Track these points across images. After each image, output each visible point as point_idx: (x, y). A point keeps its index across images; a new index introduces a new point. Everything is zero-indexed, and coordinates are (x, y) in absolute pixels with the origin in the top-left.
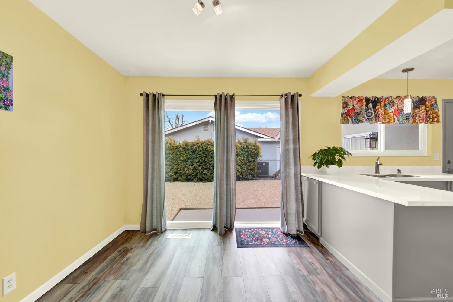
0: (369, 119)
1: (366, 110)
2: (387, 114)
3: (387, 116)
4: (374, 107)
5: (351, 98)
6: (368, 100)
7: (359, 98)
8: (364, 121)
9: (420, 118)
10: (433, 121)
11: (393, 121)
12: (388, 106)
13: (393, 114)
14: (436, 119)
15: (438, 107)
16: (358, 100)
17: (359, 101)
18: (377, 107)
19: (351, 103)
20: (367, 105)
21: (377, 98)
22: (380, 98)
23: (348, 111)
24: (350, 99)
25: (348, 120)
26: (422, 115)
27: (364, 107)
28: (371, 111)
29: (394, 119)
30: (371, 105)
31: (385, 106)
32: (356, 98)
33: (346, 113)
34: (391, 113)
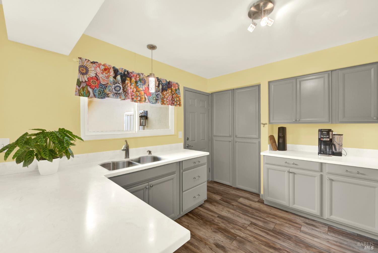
0: (117, 95)
1: (115, 83)
2: (139, 92)
3: (138, 93)
4: (123, 81)
5: (93, 63)
6: (116, 71)
7: (104, 65)
8: (111, 95)
9: (167, 100)
10: (177, 104)
11: (144, 100)
12: (139, 83)
13: (144, 93)
14: (178, 103)
15: (180, 92)
16: (103, 67)
17: (105, 70)
18: (127, 81)
19: (93, 69)
20: (115, 77)
21: (128, 71)
22: (131, 72)
23: (88, 79)
24: (91, 64)
25: (89, 92)
26: (169, 98)
27: (111, 79)
28: (119, 85)
29: (145, 98)
30: (119, 77)
31: (136, 82)
32: (100, 64)
33: (86, 81)
34: (142, 91)
